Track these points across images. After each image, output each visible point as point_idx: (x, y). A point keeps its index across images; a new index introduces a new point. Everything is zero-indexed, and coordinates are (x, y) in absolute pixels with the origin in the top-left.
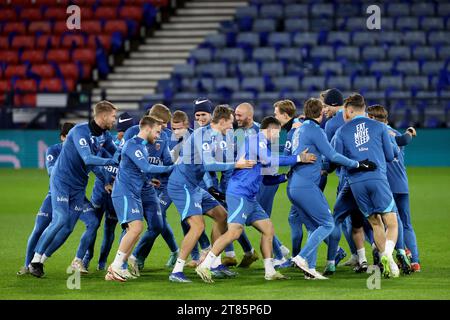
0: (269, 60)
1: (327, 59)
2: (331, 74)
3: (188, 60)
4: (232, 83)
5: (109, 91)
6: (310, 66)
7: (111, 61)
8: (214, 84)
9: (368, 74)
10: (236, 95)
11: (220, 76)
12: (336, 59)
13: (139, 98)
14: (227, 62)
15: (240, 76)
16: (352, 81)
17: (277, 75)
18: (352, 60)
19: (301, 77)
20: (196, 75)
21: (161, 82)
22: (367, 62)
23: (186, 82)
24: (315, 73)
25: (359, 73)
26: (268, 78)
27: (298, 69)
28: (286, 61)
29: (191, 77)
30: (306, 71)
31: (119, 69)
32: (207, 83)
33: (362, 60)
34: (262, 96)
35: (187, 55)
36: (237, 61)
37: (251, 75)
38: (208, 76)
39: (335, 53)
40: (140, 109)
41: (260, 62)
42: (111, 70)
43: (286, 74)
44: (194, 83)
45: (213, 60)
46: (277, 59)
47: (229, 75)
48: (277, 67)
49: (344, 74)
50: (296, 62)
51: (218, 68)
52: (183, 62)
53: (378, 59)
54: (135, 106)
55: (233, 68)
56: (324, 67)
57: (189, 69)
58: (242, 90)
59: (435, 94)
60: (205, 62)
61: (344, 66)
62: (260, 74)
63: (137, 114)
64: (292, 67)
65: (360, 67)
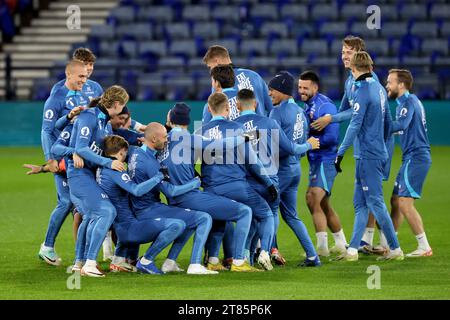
0: (202, 21)
1: (269, 19)
2: (275, 36)
3: (108, 20)
4: (158, 47)
5: (15, 56)
6: (250, 27)
7: (17, 21)
8: (137, 48)
9: (318, 36)
10: (164, 61)
11: (145, 39)
12: (281, 19)
13: (50, 64)
14: (153, 22)
15: (167, 38)
16: (299, 45)
17: (211, 38)
18: (299, 21)
19: (239, 40)
20: (116, 38)
21: (75, 45)
22: (317, 23)
23: (104, 46)
24: (256, 35)
25: (307, 36)
26: (200, 41)
27: (235, 31)
28: (221, 22)
29: (110, 40)
30: (245, 33)
31: (26, 31)
32: (129, 47)
33: (311, 20)
34: (194, 62)
35: (105, 14)
36: (164, 22)
37: (181, 38)
38: (130, 38)
39: (279, 11)
40: (52, 76)
41: (191, 23)
42: (17, 32)
43: (222, 36)
44: (114, 47)
45: (136, 20)
46: (212, 20)
47: (155, 38)
48: (210, 29)
49: (290, 37)
50: (234, 23)
51: (142, 29)
52: (101, 22)
53: (329, 20)
54: (45, 74)
55: (159, 30)
56: (266, 29)
57: (109, 30)
58: (170, 55)
59: (395, 61)
60: (127, 22)
61: (289, 28)
62: (192, 36)
63: (48, 82)
64: (229, 29)
65: (309, 29)
